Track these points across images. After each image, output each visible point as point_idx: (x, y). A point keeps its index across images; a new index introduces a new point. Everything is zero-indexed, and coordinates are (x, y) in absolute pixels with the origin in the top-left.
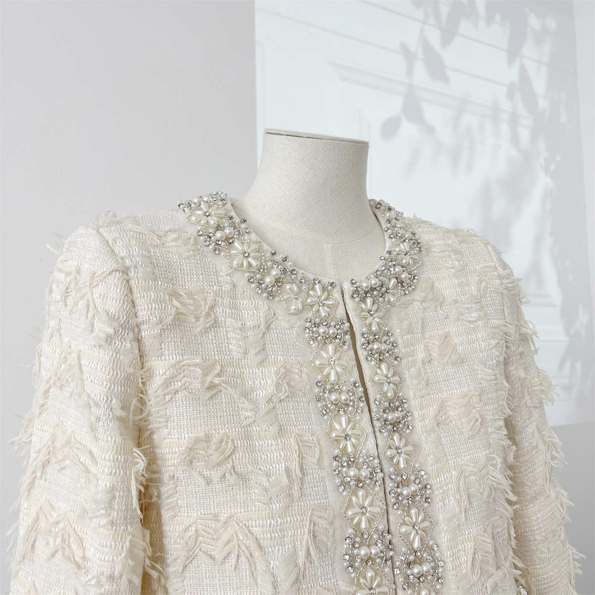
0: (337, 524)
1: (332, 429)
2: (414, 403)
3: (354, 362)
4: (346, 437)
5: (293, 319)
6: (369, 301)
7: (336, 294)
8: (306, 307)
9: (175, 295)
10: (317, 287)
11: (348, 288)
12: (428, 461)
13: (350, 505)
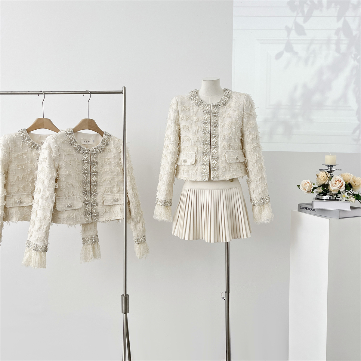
0: (202, 138)
1: (204, 126)
2: (220, 124)
3: (210, 117)
4: (206, 127)
5: (201, 110)
6: (215, 107)
7: (210, 106)
8: (203, 108)
9: (184, 106)
10: (206, 105)
11: (212, 105)
12: (219, 132)
13: (204, 136)
